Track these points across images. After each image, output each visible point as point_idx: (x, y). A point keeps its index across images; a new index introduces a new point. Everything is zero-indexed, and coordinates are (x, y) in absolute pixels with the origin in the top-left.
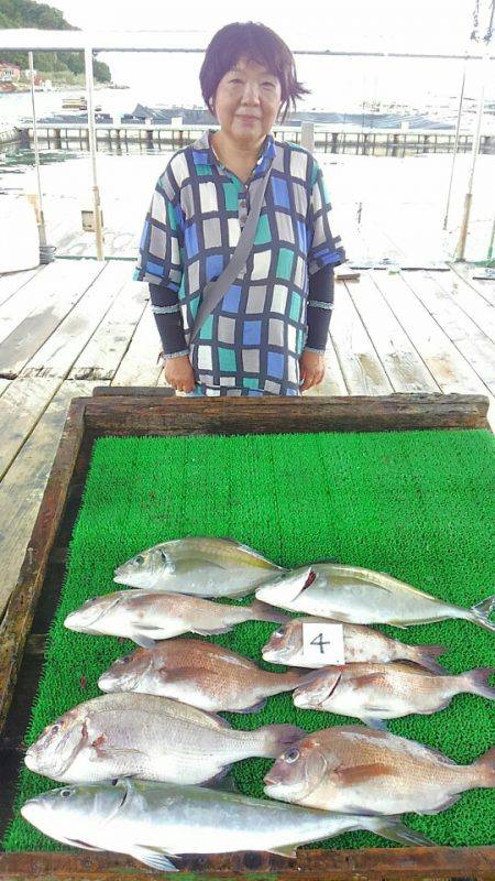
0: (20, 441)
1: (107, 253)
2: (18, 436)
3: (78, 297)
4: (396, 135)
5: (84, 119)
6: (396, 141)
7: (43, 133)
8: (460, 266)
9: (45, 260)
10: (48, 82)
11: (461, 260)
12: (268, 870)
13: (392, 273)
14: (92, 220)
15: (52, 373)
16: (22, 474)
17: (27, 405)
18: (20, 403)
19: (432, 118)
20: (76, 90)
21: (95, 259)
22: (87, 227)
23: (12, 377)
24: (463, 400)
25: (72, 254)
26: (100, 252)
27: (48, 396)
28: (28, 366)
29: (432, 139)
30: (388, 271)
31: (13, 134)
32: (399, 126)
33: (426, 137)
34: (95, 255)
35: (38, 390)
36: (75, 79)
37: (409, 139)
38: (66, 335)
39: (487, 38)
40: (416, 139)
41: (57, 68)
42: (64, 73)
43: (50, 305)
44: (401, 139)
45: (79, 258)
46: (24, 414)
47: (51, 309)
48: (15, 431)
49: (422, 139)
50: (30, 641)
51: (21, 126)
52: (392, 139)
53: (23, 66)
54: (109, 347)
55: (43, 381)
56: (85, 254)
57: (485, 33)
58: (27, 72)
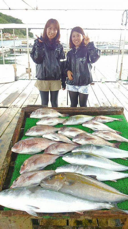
0: (9, 123)
1: (31, 79)
2: (9, 121)
3: (24, 88)
4: (105, 50)
5: (26, 47)
6: (105, 52)
7: (17, 50)
8: (120, 81)
9: (16, 80)
10: (18, 38)
11: (120, 80)
12: (68, 215)
13: (103, 83)
14: (28, 70)
15: (17, 106)
16: (9, 130)
17: (11, 114)
18: (9, 114)
19: (114, 46)
20: (24, 39)
21: (29, 80)
22: (27, 72)
23: (7, 108)
24: (117, 108)
25: (23, 78)
26: (30, 78)
27: (16, 112)
28: (11, 105)
29: (114, 51)
30: (101, 82)
31: (9, 50)
32: (106, 48)
33: (113, 50)
34: (29, 79)
35: (14, 111)
36: (24, 37)
37: (108, 51)
38: (21, 97)
39: (126, 25)
40: (110, 51)
41: (20, 34)
42: (22, 35)
43: (17, 91)
44: (106, 51)
45: (25, 80)
46: (10, 116)
47: (18, 91)
48: (8, 120)
49: (112, 51)
50: (11, 163)
51: (11, 48)
52: (104, 51)
53: (12, 33)
54: (32, 100)
55: (15, 108)
56: (26, 79)
57: (125, 24)
58: (12, 35)
